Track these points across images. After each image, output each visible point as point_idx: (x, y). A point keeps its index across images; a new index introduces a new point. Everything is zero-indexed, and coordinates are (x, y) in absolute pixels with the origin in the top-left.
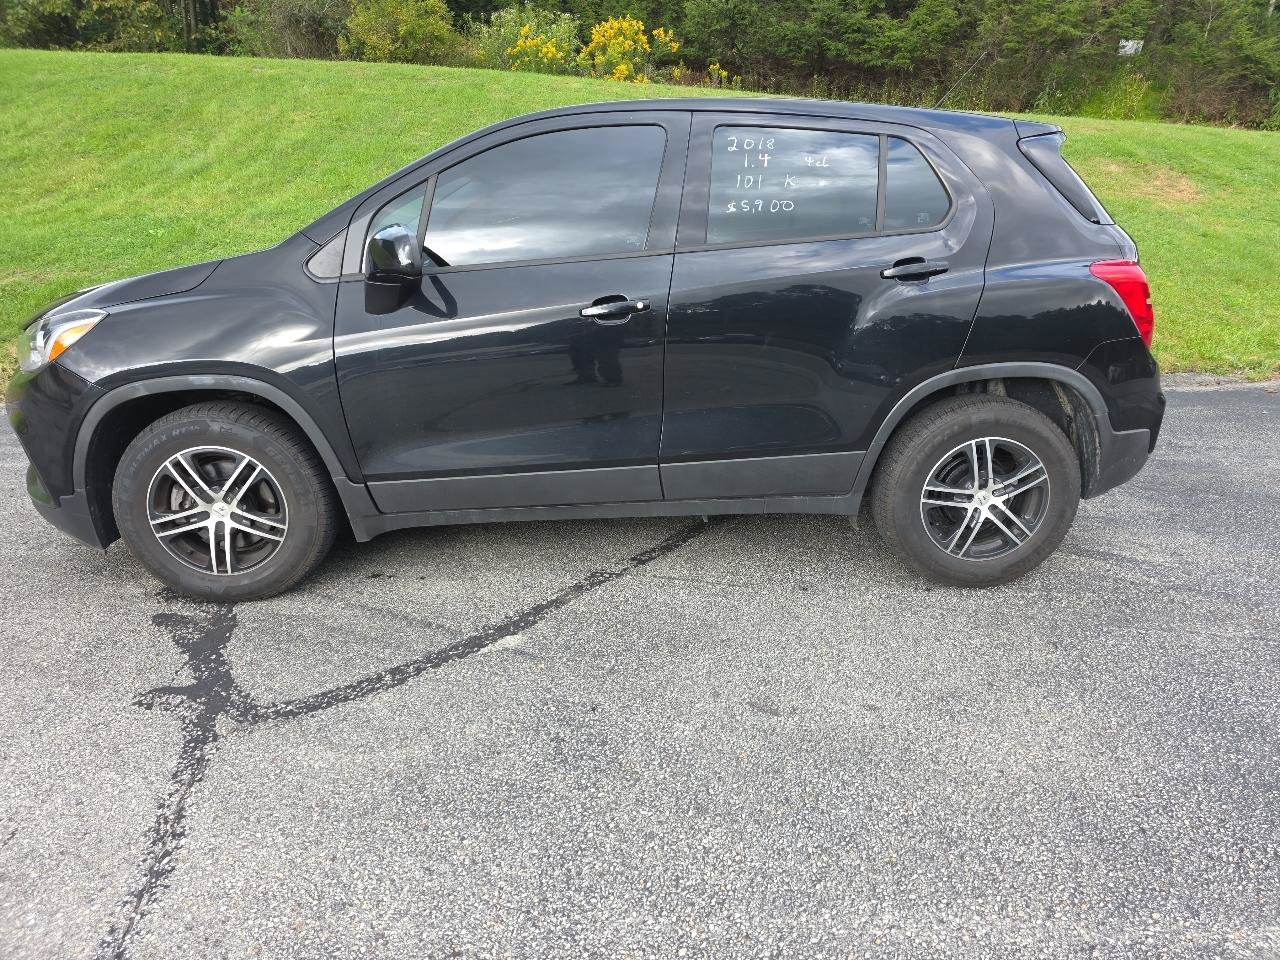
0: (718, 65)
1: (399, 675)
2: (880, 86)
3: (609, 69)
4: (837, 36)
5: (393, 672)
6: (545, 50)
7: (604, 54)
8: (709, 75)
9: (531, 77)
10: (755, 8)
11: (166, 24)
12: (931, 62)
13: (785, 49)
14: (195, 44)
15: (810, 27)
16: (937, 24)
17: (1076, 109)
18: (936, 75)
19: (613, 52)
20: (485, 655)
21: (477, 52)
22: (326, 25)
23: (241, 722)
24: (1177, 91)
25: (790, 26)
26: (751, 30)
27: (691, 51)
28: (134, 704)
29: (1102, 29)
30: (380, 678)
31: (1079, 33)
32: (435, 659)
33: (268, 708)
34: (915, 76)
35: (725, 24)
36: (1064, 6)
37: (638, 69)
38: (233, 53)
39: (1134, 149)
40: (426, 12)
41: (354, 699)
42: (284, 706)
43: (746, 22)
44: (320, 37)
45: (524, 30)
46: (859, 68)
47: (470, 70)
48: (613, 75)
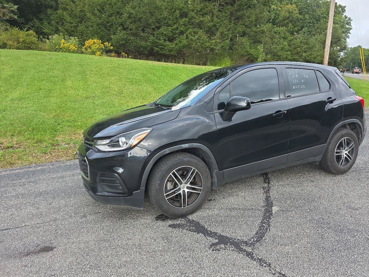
0: (124, 53)
2: (169, 59)
3: (93, 53)
7: (90, 49)
8: (122, 55)
10: (132, 38)
13: (142, 49)
15: (149, 44)
16: (181, 44)
17: (215, 65)
18: (182, 57)
19: (94, 48)
21: (47, 47)
32: (266, 217)
33: (250, 241)
34: (177, 57)
35: (124, 42)
37: (102, 53)
40: (28, 35)
42: (253, 239)
43: (130, 42)
45: (62, 41)
46: (162, 55)
48: (95, 55)
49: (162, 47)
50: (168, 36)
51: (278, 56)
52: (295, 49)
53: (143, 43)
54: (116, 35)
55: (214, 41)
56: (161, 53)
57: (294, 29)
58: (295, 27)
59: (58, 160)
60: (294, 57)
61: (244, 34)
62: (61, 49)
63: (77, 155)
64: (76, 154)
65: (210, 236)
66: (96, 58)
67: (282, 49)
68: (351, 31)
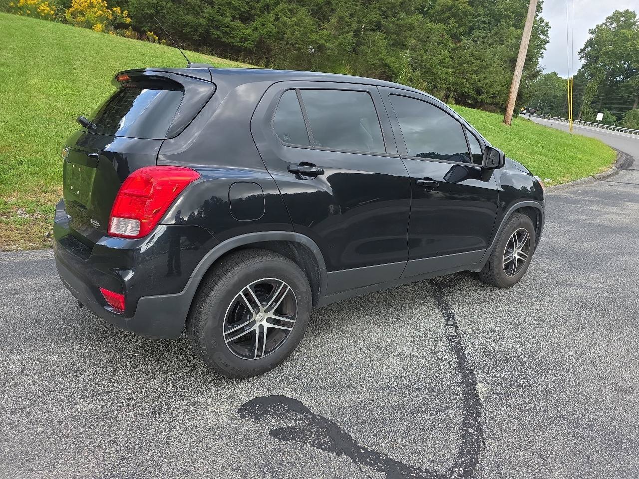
0: (152, 33)
3: (89, 25)
4: (217, 28)
6: (41, 8)
7: (83, 16)
8: (148, 37)
10: (169, 5)
13: (188, 30)
16: (265, 30)
18: (265, 55)
19: (90, 16)
20: (486, 400)
26: (167, 17)
37: (107, 28)
43: (164, 12)
46: (228, 45)
48: (93, 29)
49: (228, 30)
50: (240, 10)
51: (433, 74)
52: (461, 65)
53: (190, 18)
55: (325, 32)
56: (224, 42)
57: (459, 30)
58: (459, 26)
59: (8, 248)
60: (457, 80)
61: (378, 27)
62: (20, 8)
63: (50, 239)
64: (48, 237)
65: (367, 464)
66: (94, 35)
67: (441, 62)
68: (547, 46)
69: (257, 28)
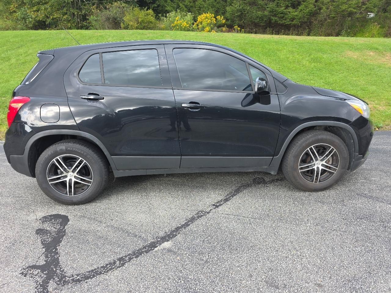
0: (237, 26)
1: (122, 261)
2: (289, 30)
3: (203, 29)
4: (275, 15)
5: (120, 259)
6: (183, 24)
7: (201, 24)
8: (234, 29)
9: (179, 32)
10: (248, 8)
11: (72, 22)
12: (306, 22)
13: (258, 20)
14: (80, 27)
15: (266, 13)
16: (308, 10)
17: (355, 35)
18: (308, 26)
19: (204, 23)
20: (156, 251)
21: (162, 26)
22: (117, 20)
23: (58, 284)
24: (389, 28)
25: (260, 13)
26: (247, 15)
27: (229, 23)
28: (20, 274)
29: (363, 9)
30: (115, 263)
31: (355, 11)
32: (137, 253)
33: (70, 277)
34: (301, 27)
35: (239, 14)
36: (351, 2)
37: (212, 29)
38: (91, 29)
39: (378, 47)
40: (147, 14)
41: (103, 274)
42: (76, 276)
43: (246, 12)
44: (116, 23)
45: (177, 19)
46: (282, 25)
47: (160, 31)
48: (204, 31)
54: (232, 6)
65: (47, 256)
69: (302, 10)
